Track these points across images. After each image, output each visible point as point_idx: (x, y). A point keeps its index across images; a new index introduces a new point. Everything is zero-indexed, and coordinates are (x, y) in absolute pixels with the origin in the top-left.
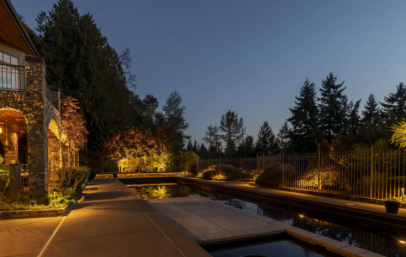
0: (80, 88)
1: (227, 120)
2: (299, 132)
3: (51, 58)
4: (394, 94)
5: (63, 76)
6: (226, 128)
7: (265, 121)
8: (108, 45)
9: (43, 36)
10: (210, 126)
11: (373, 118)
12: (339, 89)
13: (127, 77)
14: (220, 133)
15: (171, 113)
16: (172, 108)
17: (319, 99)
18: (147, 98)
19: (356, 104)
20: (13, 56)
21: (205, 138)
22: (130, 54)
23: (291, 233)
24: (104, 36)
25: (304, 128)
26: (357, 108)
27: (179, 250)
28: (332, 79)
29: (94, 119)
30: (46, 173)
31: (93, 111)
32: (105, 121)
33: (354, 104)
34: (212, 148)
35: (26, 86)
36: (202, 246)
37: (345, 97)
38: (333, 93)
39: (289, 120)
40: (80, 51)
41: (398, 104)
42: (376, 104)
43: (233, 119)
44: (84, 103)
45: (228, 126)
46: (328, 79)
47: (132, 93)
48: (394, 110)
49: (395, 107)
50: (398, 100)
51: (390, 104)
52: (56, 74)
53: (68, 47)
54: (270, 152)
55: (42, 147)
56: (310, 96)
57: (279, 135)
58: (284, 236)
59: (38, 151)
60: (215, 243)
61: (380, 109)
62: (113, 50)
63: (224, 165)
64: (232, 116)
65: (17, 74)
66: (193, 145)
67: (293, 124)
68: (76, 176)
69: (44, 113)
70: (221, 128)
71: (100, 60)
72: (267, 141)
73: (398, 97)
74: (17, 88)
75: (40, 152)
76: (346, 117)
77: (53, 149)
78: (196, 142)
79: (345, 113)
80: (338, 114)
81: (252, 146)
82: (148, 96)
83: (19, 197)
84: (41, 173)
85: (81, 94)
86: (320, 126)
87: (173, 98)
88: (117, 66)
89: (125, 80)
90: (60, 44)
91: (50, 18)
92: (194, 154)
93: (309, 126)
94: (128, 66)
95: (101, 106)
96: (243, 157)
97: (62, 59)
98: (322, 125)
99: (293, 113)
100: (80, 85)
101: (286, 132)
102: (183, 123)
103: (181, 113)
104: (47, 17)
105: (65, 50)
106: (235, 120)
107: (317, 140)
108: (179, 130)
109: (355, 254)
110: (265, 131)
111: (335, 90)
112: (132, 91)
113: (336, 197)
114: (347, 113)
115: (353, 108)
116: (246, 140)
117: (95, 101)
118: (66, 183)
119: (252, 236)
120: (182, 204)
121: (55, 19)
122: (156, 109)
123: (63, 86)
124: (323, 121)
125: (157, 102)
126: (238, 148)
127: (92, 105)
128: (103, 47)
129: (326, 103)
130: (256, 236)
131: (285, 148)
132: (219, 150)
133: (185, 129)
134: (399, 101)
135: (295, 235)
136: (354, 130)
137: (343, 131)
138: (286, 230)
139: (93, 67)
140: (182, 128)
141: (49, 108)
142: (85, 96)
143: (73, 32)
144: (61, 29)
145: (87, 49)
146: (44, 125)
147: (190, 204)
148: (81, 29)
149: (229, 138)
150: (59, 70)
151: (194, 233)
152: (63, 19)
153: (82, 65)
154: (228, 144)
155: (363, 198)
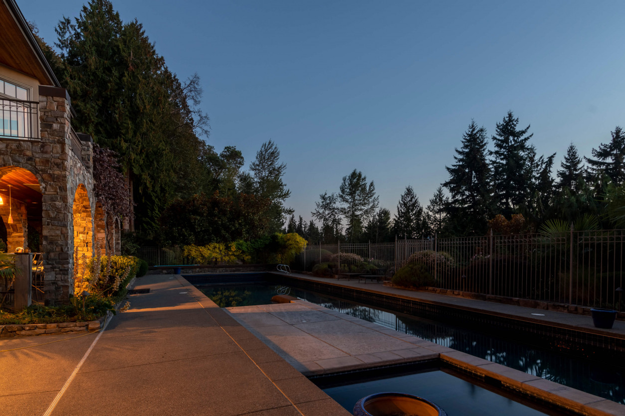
0: (123, 136)
1: (349, 185)
2: (461, 204)
3: (78, 89)
4: (607, 145)
5: (97, 116)
6: (347, 197)
7: (407, 187)
8: (166, 69)
9: (66, 55)
10: (324, 195)
11: (573, 183)
12: (522, 138)
13: (196, 118)
14: (339, 204)
15: (264, 174)
16: (264, 167)
17: (491, 153)
18: (226, 152)
19: (547, 160)
20: (19, 86)
21: (315, 212)
22: (200, 83)
23: (448, 360)
24: (160, 56)
25: (468, 197)
26: (550, 166)
27: (275, 385)
28: (512, 122)
29: (145, 184)
30: (70, 266)
31: (143, 171)
32: (161, 187)
33: (546, 160)
34: (327, 228)
35: (40, 132)
36: (311, 380)
37: (532, 150)
38: (513, 143)
39: (446, 185)
40: (124, 78)
41: (613, 160)
42: (579, 160)
43: (359, 183)
44: (129, 159)
45: (352, 194)
46: (505, 122)
47: (203, 143)
48: (606, 170)
49: (609, 164)
50: (613, 154)
51: (600, 160)
52: (86, 115)
53: (104, 72)
54: (415, 235)
55: (65, 226)
56: (477, 148)
57: (429, 207)
58: (436, 363)
59: (58, 232)
60: (330, 374)
61: (586, 168)
62: (175, 77)
63: (345, 254)
64: (358, 180)
65: (26, 114)
66: (297, 223)
67: (452, 190)
68: (116, 271)
69: (67, 173)
70: (341, 196)
71: (154, 92)
72: (411, 217)
73: (613, 150)
74: (26, 136)
75: (62, 233)
76: (533, 180)
77: (81, 230)
78: (301, 219)
79: (531, 175)
80: (521, 175)
81: (387, 225)
82: (228, 147)
83: (30, 303)
84: (65, 266)
85: (124, 145)
86: (493, 194)
87: (266, 151)
88: (180, 101)
89: (192, 123)
90: (93, 67)
91: (76, 27)
92: (299, 238)
93: (475, 194)
94: (196, 102)
95: (155, 163)
96: (374, 242)
97: (95, 91)
98: (496, 192)
99: (452, 174)
100: (122, 131)
101: (440, 204)
102: (281, 189)
103: (279, 174)
104: (72, 26)
105: (101, 77)
106: (363, 184)
107: (488, 215)
108: (276, 200)
109: (547, 392)
110: (407, 202)
111: (516, 138)
112: (204, 141)
113: (517, 303)
114: (534, 174)
115: (544, 166)
116: (379, 215)
117: (147, 156)
118: (101, 282)
119: (388, 363)
120: (280, 315)
121: (85, 29)
122: (240, 167)
123: (97, 132)
124: (498, 187)
125: (242, 158)
126: (366, 227)
127: (141, 162)
128: (159, 72)
129: (502, 159)
130: (393, 363)
131: (438, 228)
132: (337, 231)
133: (285, 199)
134: (615, 155)
135: (454, 362)
136: (545, 200)
137: (529, 202)
138: (439, 355)
139: (144, 103)
140: (280, 197)
141: (75, 166)
142: (131, 149)
143: (113, 49)
144: (93, 45)
145: (134, 76)
146: (69, 193)
147: (292, 314)
148: (125, 45)
149: (353, 213)
150: (90, 108)
151: (299, 358)
152: (98, 29)
153: (126, 100)
154: (352, 221)
155: (558, 305)
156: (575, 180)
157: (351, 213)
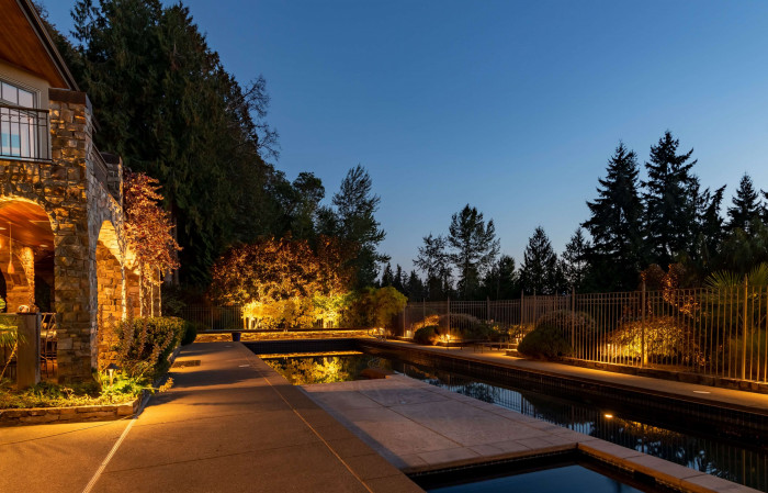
0: (163, 158)
1: (462, 224)
2: (604, 250)
3: (103, 94)
5: (128, 131)
6: (459, 241)
7: (537, 227)
8: (221, 68)
9: (86, 48)
10: (428, 236)
11: (748, 223)
12: (683, 165)
13: (261, 134)
14: (449, 250)
15: (350, 210)
16: (351, 200)
17: (644, 185)
18: (300, 179)
19: (715, 194)
20: (23, 89)
21: (417, 260)
22: (266, 88)
23: (587, 451)
24: (213, 52)
25: (614, 241)
26: (719, 202)
27: (366, 486)
28: (671, 144)
29: (193, 221)
30: (93, 331)
31: (190, 205)
32: (215, 225)
33: (713, 193)
34: (433, 280)
35: (50, 151)
36: (411, 479)
37: (694, 181)
38: (672, 171)
39: (586, 225)
40: (164, 80)
42: (755, 194)
43: (474, 221)
44: (171, 188)
45: (465, 236)
46: (661, 145)
47: (271, 168)
52: (113, 128)
53: (138, 72)
54: (546, 289)
55: (86, 277)
56: (626, 178)
57: (565, 254)
58: (575, 455)
59: (76, 285)
60: (438, 470)
61: (763, 204)
62: (233, 79)
63: (456, 315)
64: (473, 217)
65: (31, 127)
66: (394, 274)
67: (593, 232)
68: (155, 337)
69: (88, 207)
70: (451, 240)
71: (205, 99)
72: (542, 266)
74: (32, 156)
75: (80, 286)
76: (697, 220)
77: (108, 282)
78: (399, 269)
79: (694, 212)
80: (680, 213)
81: (512, 277)
83: (37, 380)
84: (84, 330)
85: (165, 170)
86: (646, 237)
87: (354, 179)
88: (239, 112)
89: (256, 141)
90: (122, 65)
91: (100, 11)
92: (396, 293)
93: (624, 238)
94: (262, 114)
95: (207, 194)
96: (493, 299)
97: (125, 96)
98: (650, 235)
99: (593, 211)
100: (162, 151)
101: (579, 249)
102: (373, 229)
103: (370, 209)
104: (93, 9)
105: (133, 78)
106: (479, 224)
107: (639, 264)
108: (366, 244)
109: (712, 490)
110: (537, 248)
111: (675, 165)
112: (271, 165)
113: (676, 378)
114: (698, 212)
115: (710, 201)
116: (501, 264)
117: (196, 184)
118: (134, 351)
119: (510, 456)
120: (372, 394)
121: (112, 14)
122: (319, 200)
123: (129, 152)
124: (651, 228)
125: (322, 188)
126: (483, 280)
127: (188, 192)
128: (212, 73)
129: (657, 192)
130: (518, 455)
131: (577, 281)
132: (446, 284)
133: (378, 243)
135: (595, 454)
136: (712, 246)
137: (691, 247)
138: (577, 444)
139: (191, 113)
140: (372, 239)
141: (99, 197)
142: (174, 174)
143: (149, 41)
144: (123, 35)
145: (178, 77)
146: (90, 233)
147: (387, 393)
148: (166, 35)
149: (467, 261)
150: (119, 120)
151: (397, 451)
152: (129, 13)
153: (168, 110)
154: (465, 272)
155: (729, 381)
156: (750, 220)
157: (464, 261)
